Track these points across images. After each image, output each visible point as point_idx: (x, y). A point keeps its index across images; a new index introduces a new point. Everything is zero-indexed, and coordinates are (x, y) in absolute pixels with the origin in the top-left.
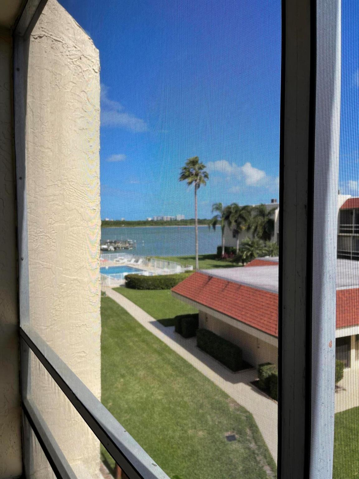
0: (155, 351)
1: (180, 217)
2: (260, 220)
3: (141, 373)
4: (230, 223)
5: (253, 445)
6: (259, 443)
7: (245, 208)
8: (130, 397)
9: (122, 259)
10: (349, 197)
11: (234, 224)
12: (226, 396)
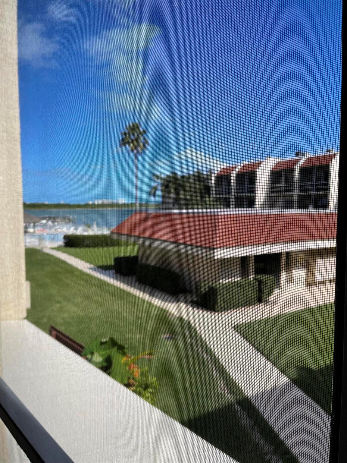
0: (94, 285)
1: (121, 201)
2: (198, 185)
3: (79, 300)
4: (169, 192)
5: (190, 340)
6: (196, 339)
7: (183, 177)
8: (66, 315)
9: (61, 228)
10: (279, 160)
11: (173, 193)
12: (164, 311)
